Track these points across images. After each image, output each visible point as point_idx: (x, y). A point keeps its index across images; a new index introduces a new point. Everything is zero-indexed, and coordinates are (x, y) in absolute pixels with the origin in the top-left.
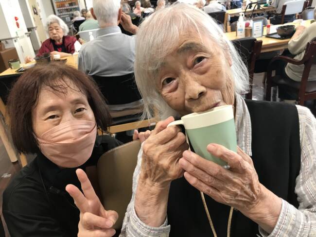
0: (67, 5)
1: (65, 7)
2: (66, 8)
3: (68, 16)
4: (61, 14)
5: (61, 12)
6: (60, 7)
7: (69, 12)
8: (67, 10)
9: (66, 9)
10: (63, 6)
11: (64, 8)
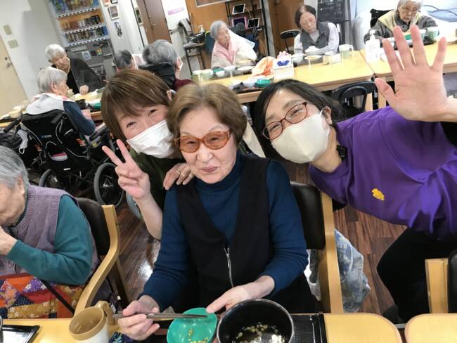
0: (82, 23)
1: (77, 27)
2: (78, 31)
3: (85, 48)
4: (72, 44)
5: (72, 41)
6: (67, 29)
7: (86, 38)
8: (83, 35)
9: (81, 32)
10: (74, 25)
11: (75, 32)
